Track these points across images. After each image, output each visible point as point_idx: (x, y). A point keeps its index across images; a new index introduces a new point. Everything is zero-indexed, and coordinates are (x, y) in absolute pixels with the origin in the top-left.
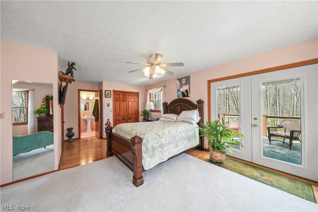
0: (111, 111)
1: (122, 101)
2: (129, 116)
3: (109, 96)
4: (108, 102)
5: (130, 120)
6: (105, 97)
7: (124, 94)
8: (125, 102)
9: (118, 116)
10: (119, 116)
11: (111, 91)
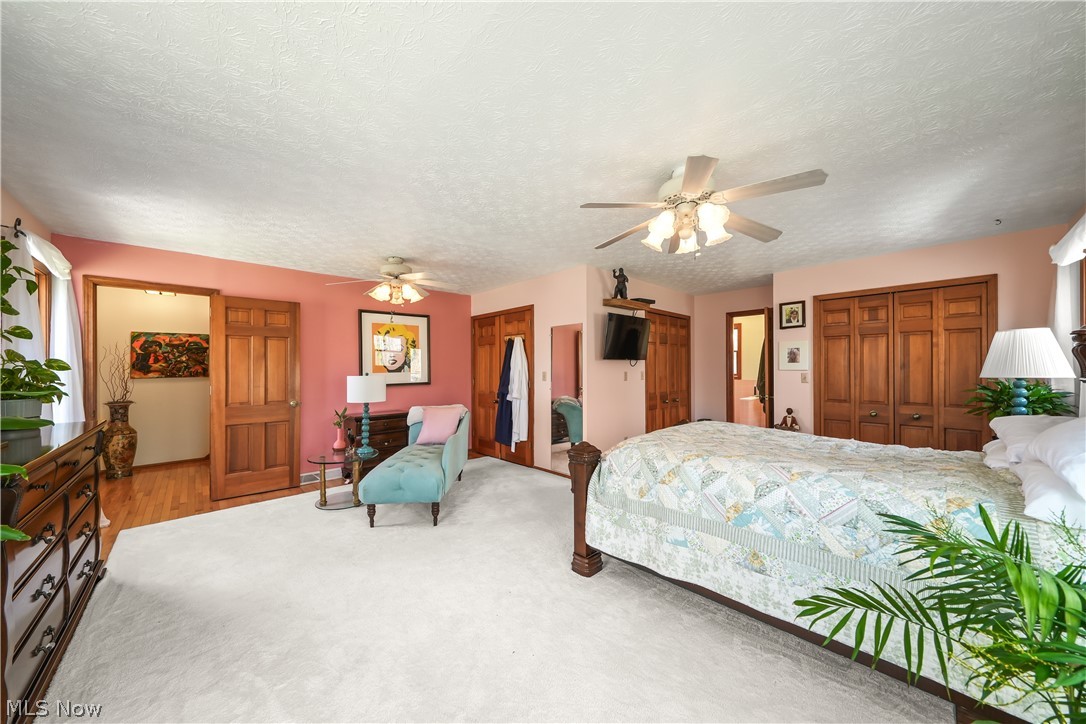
0: (804, 379)
1: (863, 336)
2: (905, 411)
3: (794, 323)
4: (793, 345)
5: (912, 432)
6: (782, 328)
7: (874, 303)
8: (882, 342)
9: (840, 401)
10: (847, 405)
11: (803, 303)
